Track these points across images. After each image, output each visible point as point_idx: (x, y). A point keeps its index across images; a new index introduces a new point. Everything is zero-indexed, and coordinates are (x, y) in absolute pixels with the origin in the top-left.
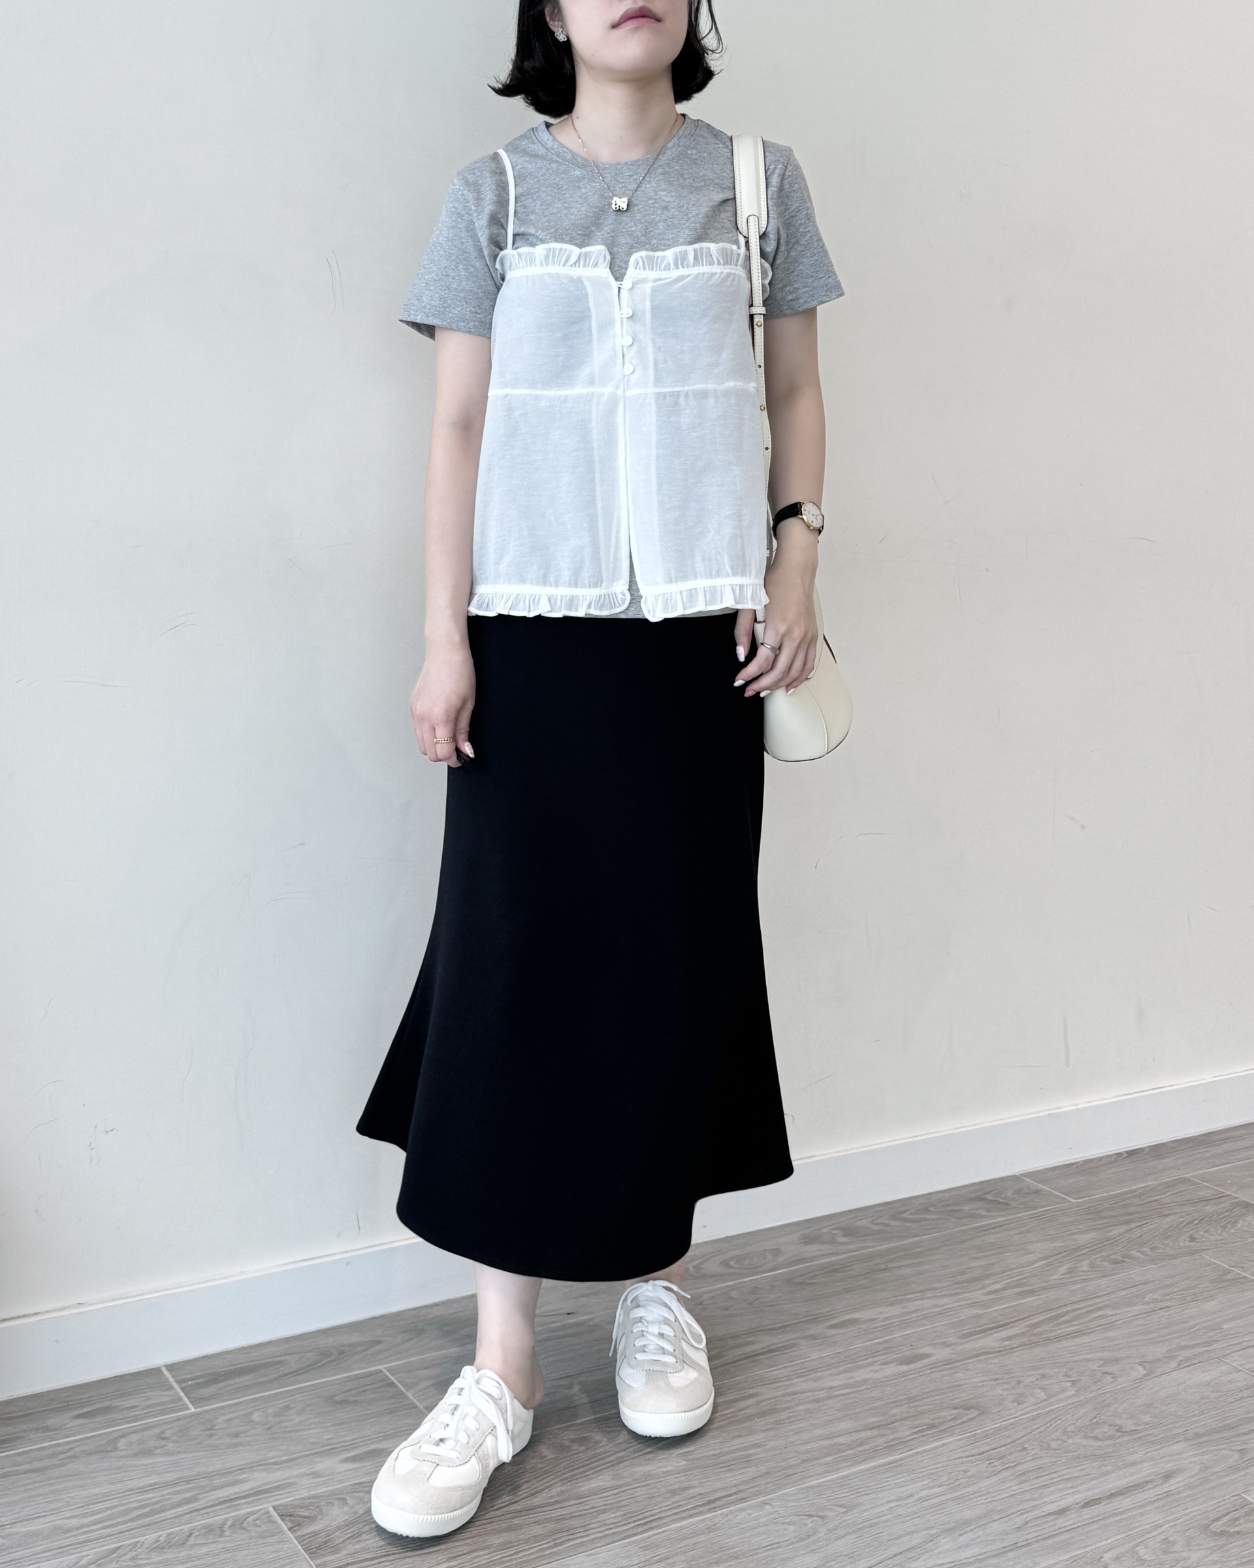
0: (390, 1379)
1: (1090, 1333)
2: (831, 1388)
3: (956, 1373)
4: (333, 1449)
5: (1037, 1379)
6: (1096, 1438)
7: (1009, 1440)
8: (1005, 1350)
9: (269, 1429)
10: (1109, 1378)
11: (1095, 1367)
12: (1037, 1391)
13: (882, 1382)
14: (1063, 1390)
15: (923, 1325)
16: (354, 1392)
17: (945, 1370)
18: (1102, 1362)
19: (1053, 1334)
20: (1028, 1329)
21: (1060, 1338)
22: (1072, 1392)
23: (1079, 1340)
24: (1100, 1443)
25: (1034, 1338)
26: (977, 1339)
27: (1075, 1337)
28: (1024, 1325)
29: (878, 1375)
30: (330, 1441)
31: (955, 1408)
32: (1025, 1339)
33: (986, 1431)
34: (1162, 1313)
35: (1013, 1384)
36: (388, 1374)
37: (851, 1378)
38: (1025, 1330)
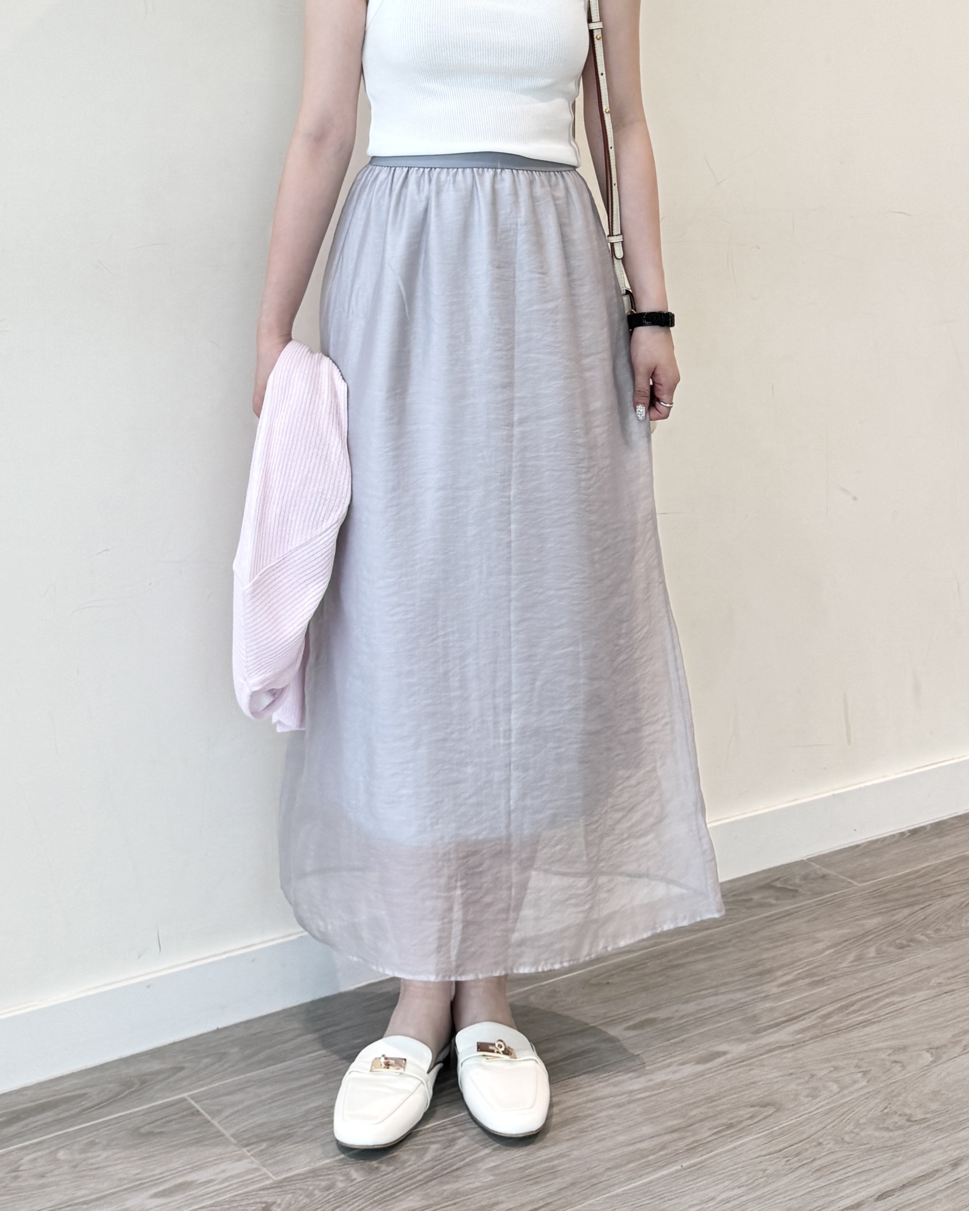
0: (194, 1107)
1: (879, 1021)
2: (632, 1092)
3: (752, 1069)
4: (141, 1184)
5: (831, 1072)
6: (887, 1129)
7: (805, 1136)
8: (798, 1043)
9: (75, 1166)
10: (898, 1068)
11: (884, 1056)
12: (830, 1084)
13: (680, 1083)
14: (855, 1082)
15: (719, 1022)
16: (158, 1123)
17: (740, 1067)
18: (891, 1051)
19: (842, 1025)
20: (819, 1020)
21: (850, 1028)
22: (864, 1083)
23: (868, 1030)
24: (891, 1134)
25: (824, 1030)
26: (770, 1034)
27: (865, 1027)
28: (815, 1016)
29: (678, 1076)
30: (138, 1176)
31: (752, 1106)
32: (816, 1032)
33: (782, 1128)
34: (947, 997)
35: (807, 1079)
36: (193, 1102)
37: (650, 1080)
38: (815, 1022)
